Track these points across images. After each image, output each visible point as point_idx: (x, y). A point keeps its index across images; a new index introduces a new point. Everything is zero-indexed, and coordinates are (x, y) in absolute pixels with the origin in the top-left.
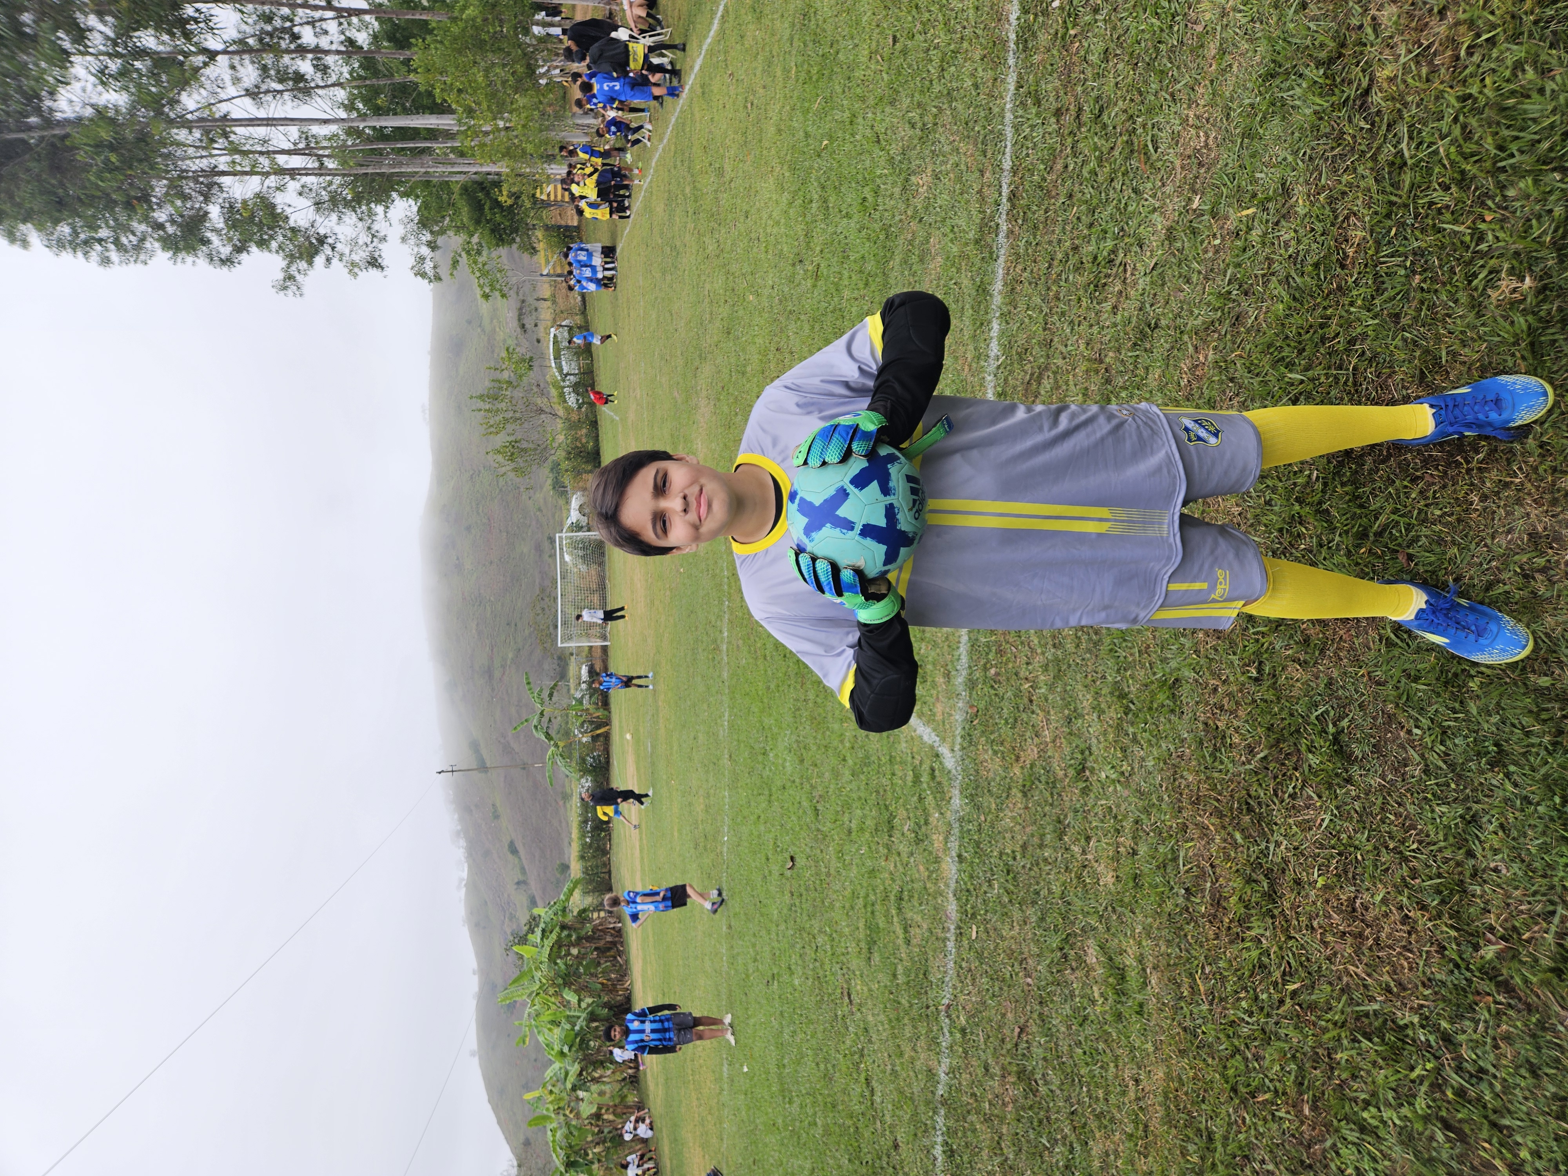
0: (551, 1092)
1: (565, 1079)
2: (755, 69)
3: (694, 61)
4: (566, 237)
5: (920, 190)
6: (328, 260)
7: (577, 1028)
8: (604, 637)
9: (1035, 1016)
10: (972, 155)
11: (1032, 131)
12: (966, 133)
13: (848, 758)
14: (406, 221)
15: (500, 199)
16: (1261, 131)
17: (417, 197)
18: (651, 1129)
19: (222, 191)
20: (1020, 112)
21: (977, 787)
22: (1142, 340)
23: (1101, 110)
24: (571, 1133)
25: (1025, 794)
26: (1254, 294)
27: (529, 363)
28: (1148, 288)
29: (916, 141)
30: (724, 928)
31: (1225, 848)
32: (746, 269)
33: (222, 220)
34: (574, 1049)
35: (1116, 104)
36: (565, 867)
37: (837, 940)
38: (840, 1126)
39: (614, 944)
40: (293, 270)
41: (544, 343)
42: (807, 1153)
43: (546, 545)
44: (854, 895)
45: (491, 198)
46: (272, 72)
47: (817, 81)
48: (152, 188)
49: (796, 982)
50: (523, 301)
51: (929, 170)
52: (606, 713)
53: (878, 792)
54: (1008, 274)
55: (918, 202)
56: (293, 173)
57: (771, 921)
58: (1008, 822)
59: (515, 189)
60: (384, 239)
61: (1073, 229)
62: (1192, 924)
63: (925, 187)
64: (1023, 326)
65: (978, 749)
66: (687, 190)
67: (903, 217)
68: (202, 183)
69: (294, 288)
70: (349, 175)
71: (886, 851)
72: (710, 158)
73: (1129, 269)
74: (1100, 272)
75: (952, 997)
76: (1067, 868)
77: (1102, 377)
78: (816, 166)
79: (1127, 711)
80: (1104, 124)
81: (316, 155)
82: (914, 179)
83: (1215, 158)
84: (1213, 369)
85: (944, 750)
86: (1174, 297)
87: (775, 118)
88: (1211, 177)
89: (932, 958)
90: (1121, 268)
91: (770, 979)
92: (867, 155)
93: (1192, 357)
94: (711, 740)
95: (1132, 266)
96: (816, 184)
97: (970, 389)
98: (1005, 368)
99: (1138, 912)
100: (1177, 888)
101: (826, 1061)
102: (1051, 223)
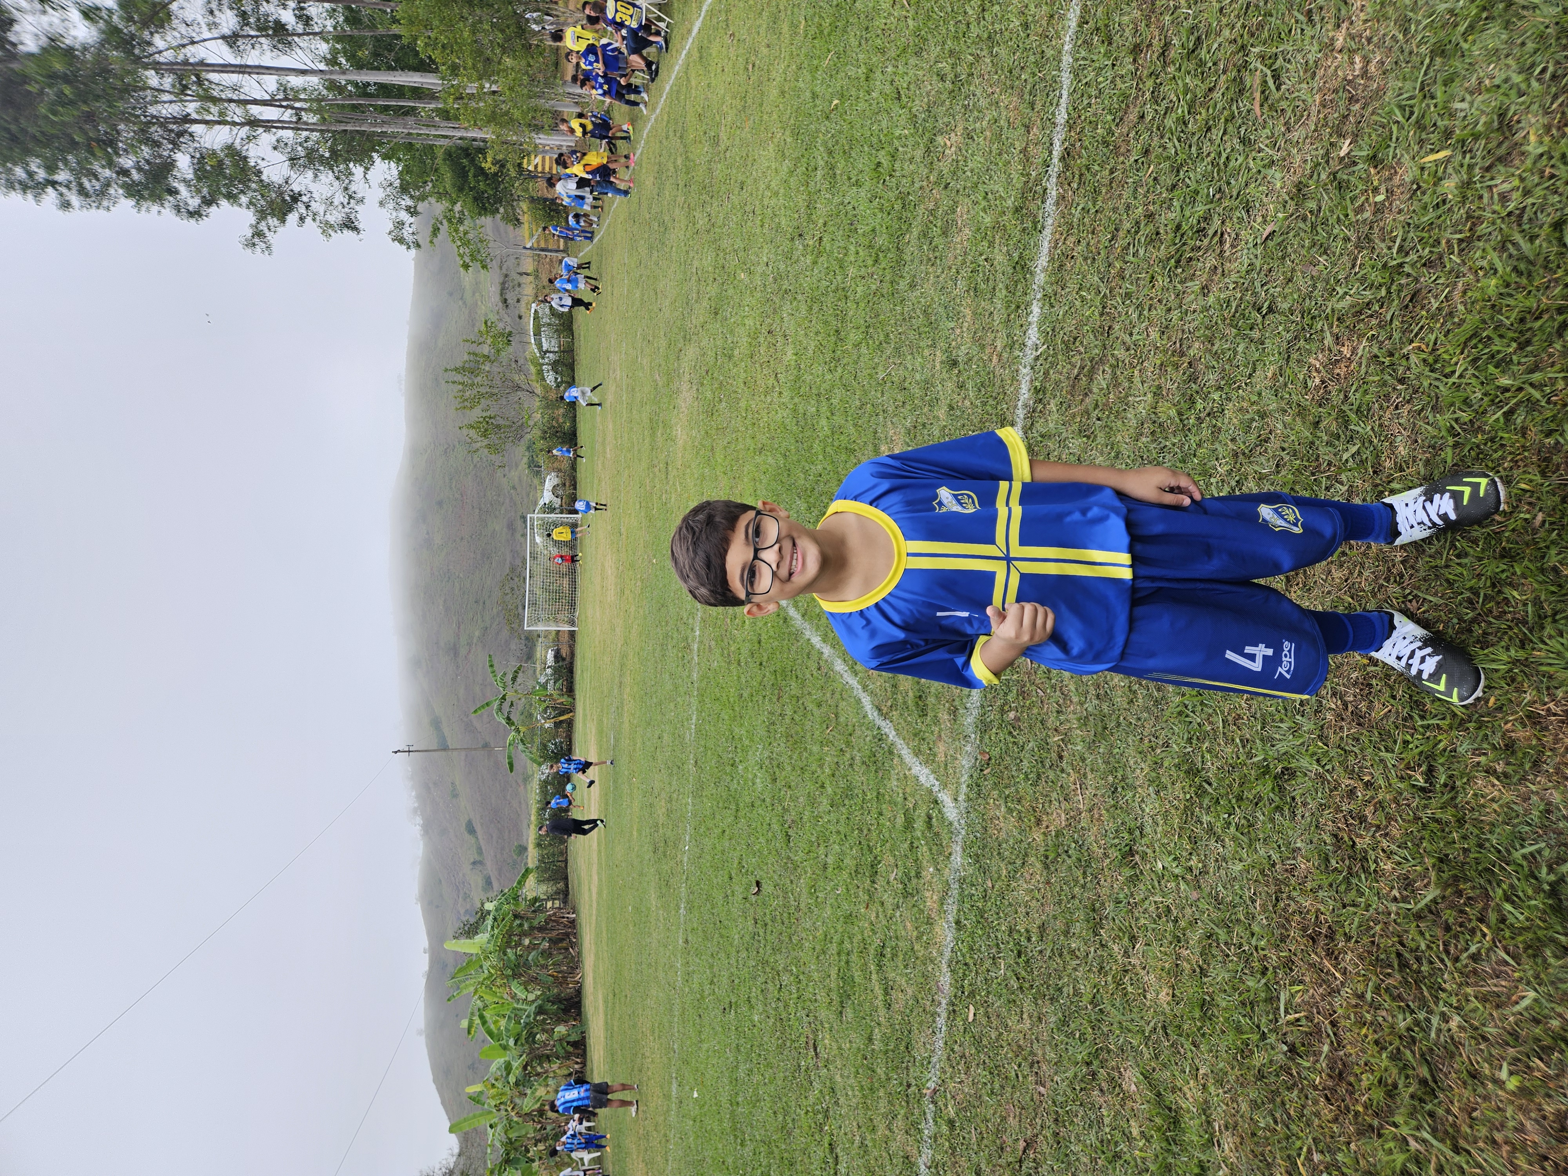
0: (494, 1086)
1: (509, 1074)
2: (759, 27)
3: (692, 24)
4: (551, 210)
5: (947, 151)
6: (302, 219)
7: (524, 1021)
8: (572, 623)
9: (1048, 1133)
10: (1016, 108)
11: (1097, 75)
12: (1008, 83)
13: (827, 785)
14: (385, 183)
15: (483, 165)
16: (1465, 46)
17: (399, 160)
19: (193, 141)
20: (1083, 53)
21: (985, 847)
23: (1199, 41)
25: (1046, 866)
26: (1442, 265)
27: (508, 337)
28: (1258, 263)
29: (946, 95)
30: (681, 941)
32: (739, 244)
33: (191, 171)
34: (520, 1042)
35: (1219, 34)
36: (523, 849)
37: (804, 983)
39: (567, 935)
40: (263, 226)
41: (524, 320)
43: (519, 523)
44: (827, 939)
45: (475, 166)
46: (252, 20)
47: (829, 35)
48: (119, 132)
49: (756, 1018)
50: (506, 276)
51: (960, 130)
52: (570, 700)
53: (861, 830)
54: (1055, 248)
55: (945, 166)
56: (268, 125)
57: (731, 945)
58: (1021, 895)
59: (500, 157)
60: (361, 201)
61: (1148, 192)
62: (1296, 1092)
63: (953, 149)
64: (1073, 310)
65: (988, 804)
66: (679, 162)
67: (925, 183)
68: (172, 131)
69: (264, 245)
70: (328, 131)
71: (867, 897)
72: (704, 127)
73: (1228, 240)
74: (1184, 244)
75: (940, 1082)
76: (1102, 968)
77: (1184, 374)
78: (823, 129)
79: (1201, 793)
80: (1201, 60)
81: (293, 108)
82: (940, 139)
83: (1378, 89)
84: (1368, 366)
85: (945, 798)
86: (1302, 272)
87: (778, 79)
88: (1373, 113)
89: (916, 1031)
90: (1216, 239)
91: (727, 1006)
92: (885, 115)
93: (1330, 350)
94: (677, 743)
95: (1233, 235)
96: (822, 149)
97: (998, 382)
98: (1046, 359)
99: (1204, 1048)
100: (1273, 1039)
101: (786, 1113)
102: (1118, 186)
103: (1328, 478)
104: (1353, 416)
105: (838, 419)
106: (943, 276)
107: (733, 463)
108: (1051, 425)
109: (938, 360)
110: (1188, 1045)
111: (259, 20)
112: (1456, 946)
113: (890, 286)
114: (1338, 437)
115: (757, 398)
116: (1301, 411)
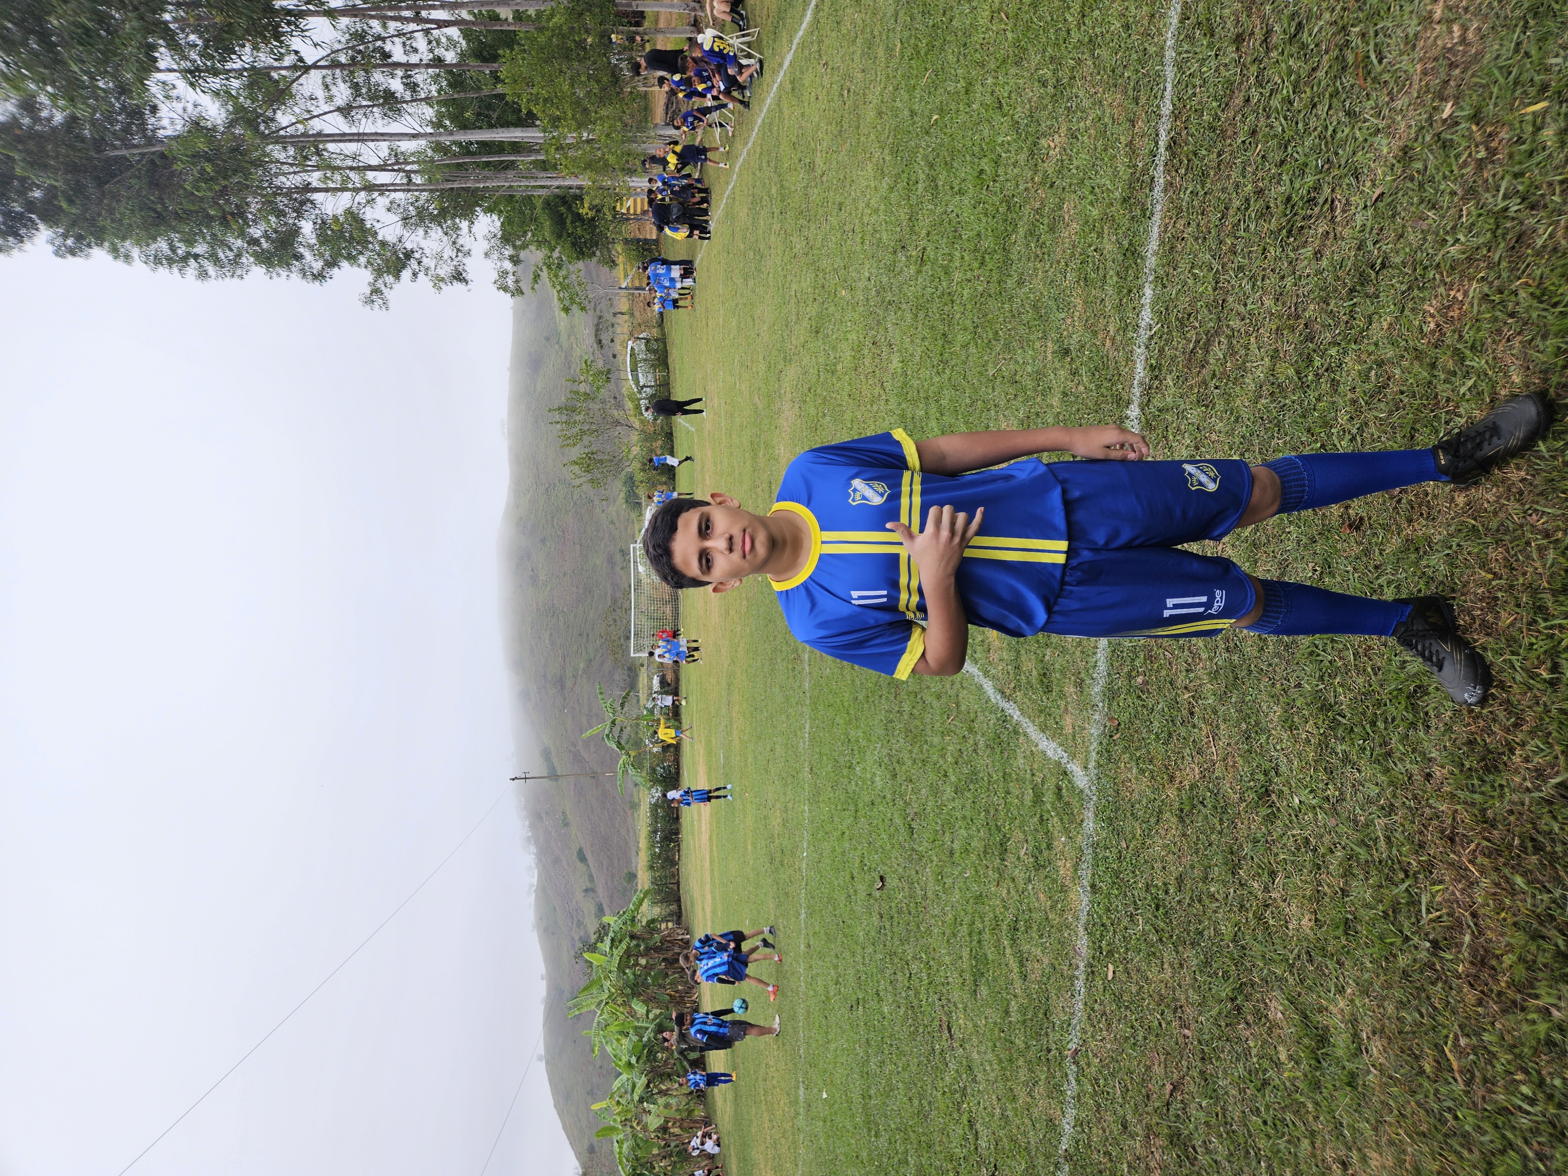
0: (618, 1103)
1: (633, 1091)
2: (853, 53)
3: (783, 58)
4: (644, 250)
5: (1051, 153)
6: (415, 274)
7: (645, 1039)
9: (1194, 1073)
10: (1120, 105)
11: (1201, 66)
12: (1111, 82)
13: (950, 773)
14: (490, 236)
15: (581, 212)
17: (501, 212)
18: (719, 1145)
19: (315, 208)
20: (1186, 47)
21: (1117, 809)
22: (1362, 284)
23: (1300, 25)
24: (638, 1145)
25: (1181, 819)
26: (1545, 206)
27: (607, 375)
28: (1369, 224)
29: (1048, 99)
30: (802, 946)
31: (1495, 894)
32: (839, 263)
33: (314, 236)
34: (641, 1061)
35: (1319, 18)
36: (632, 876)
37: (935, 968)
38: (936, 1168)
40: (380, 284)
41: (620, 358)
43: (618, 557)
44: (957, 921)
45: (572, 212)
46: (364, 91)
47: (926, 54)
48: (248, 204)
49: (886, 1010)
50: (601, 316)
51: (1063, 130)
53: (987, 812)
54: (1165, 231)
55: (1049, 167)
56: (382, 189)
57: (856, 943)
58: (1157, 850)
59: (597, 201)
60: (468, 253)
61: (1257, 169)
62: (1440, 985)
63: (1057, 150)
64: (1186, 288)
65: (1119, 768)
66: (774, 191)
67: (1030, 185)
68: (296, 200)
69: (381, 302)
70: (436, 190)
71: (997, 876)
72: (799, 155)
73: (1338, 206)
74: (1295, 214)
75: (1081, 1042)
76: (1242, 906)
77: (1300, 335)
78: (923, 144)
79: (1334, 725)
80: (1303, 43)
81: (404, 171)
82: (1043, 142)
83: (1477, 54)
84: (1480, 305)
85: (1074, 768)
86: (1412, 227)
87: (875, 101)
88: (1473, 76)
89: (1055, 997)
90: (1327, 206)
91: (854, 1003)
92: (986, 124)
93: (1443, 295)
94: (790, 752)
95: (1344, 201)
96: (922, 163)
97: (1112, 365)
98: (1161, 337)
99: (1348, 964)
100: (1416, 940)
101: (921, 1097)
102: (1226, 167)
103: (1447, 413)
104: (1468, 352)
105: (947, 419)
106: (1052, 270)
108: (1169, 399)
109: (1049, 351)
110: (1331, 964)
111: (370, 90)
113: (997, 285)
114: (1454, 374)
115: (863, 408)
116: (1418, 355)
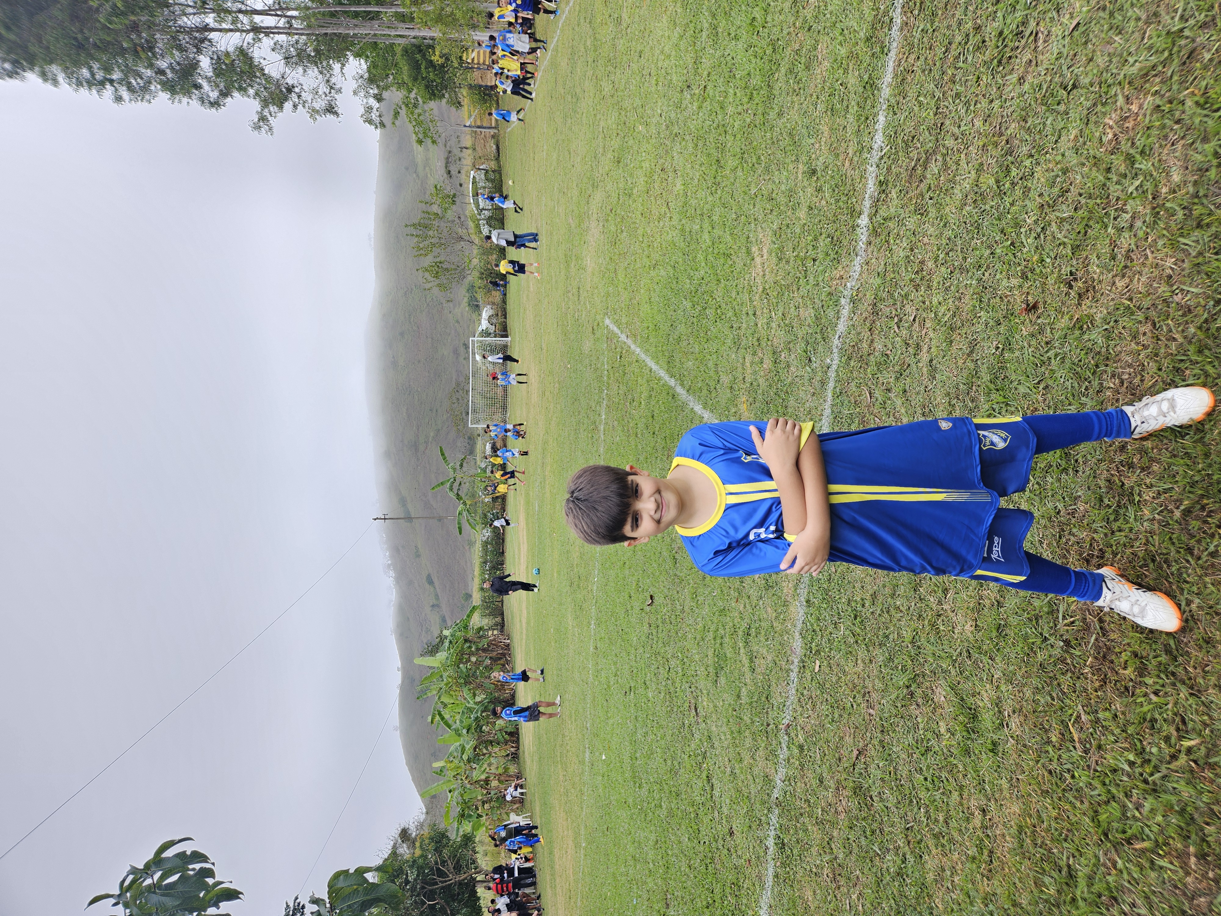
0: (452, 762)
1: (463, 754)
4: (484, 95)
6: (295, 106)
7: (473, 716)
9: (876, 742)
14: (357, 76)
15: (433, 58)
17: (367, 57)
19: (212, 46)
22: (1056, 103)
27: (453, 199)
28: (1066, 50)
30: (591, 649)
32: (638, 102)
33: (211, 70)
34: (471, 731)
36: (469, 596)
37: (688, 664)
38: (682, 812)
39: (504, 655)
40: (266, 113)
41: (465, 186)
42: (653, 828)
43: (462, 349)
44: (705, 629)
45: (426, 60)
48: (156, 40)
49: (650, 695)
54: (899, 65)
55: (808, 13)
56: (268, 31)
57: (631, 646)
58: (858, 573)
59: (446, 51)
60: (339, 91)
61: (977, 8)
62: (1069, 674)
64: (912, 114)
66: (589, 43)
67: (792, 29)
68: (196, 38)
69: (267, 128)
70: (313, 34)
71: (737, 594)
72: (609, 11)
73: (1041, 37)
74: (1006, 46)
75: (792, 719)
76: (920, 616)
77: (1002, 150)
81: (286, 16)
84: (1152, 115)
86: (1101, 51)
89: (775, 685)
90: (1032, 38)
91: (627, 690)
93: (1122, 109)
95: (1046, 33)
96: (706, 14)
97: (849, 182)
98: (889, 157)
99: (998, 659)
100: (1052, 640)
101: (673, 758)
102: (952, 7)
103: (1116, 210)
104: (1138, 157)
105: (717, 232)
106: (806, 103)
107: (632, 280)
108: (892, 210)
109: (800, 171)
110: (986, 659)
112: (1199, 549)
113: (761, 117)
114: (1125, 176)
115: (651, 224)
116: (1096, 161)
